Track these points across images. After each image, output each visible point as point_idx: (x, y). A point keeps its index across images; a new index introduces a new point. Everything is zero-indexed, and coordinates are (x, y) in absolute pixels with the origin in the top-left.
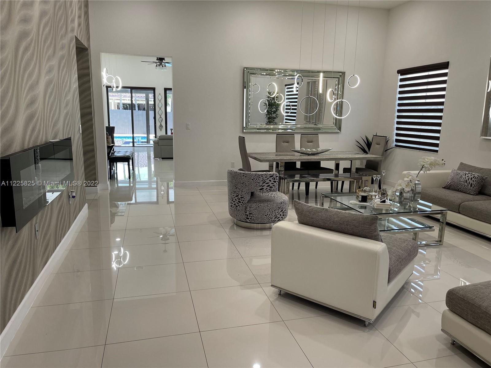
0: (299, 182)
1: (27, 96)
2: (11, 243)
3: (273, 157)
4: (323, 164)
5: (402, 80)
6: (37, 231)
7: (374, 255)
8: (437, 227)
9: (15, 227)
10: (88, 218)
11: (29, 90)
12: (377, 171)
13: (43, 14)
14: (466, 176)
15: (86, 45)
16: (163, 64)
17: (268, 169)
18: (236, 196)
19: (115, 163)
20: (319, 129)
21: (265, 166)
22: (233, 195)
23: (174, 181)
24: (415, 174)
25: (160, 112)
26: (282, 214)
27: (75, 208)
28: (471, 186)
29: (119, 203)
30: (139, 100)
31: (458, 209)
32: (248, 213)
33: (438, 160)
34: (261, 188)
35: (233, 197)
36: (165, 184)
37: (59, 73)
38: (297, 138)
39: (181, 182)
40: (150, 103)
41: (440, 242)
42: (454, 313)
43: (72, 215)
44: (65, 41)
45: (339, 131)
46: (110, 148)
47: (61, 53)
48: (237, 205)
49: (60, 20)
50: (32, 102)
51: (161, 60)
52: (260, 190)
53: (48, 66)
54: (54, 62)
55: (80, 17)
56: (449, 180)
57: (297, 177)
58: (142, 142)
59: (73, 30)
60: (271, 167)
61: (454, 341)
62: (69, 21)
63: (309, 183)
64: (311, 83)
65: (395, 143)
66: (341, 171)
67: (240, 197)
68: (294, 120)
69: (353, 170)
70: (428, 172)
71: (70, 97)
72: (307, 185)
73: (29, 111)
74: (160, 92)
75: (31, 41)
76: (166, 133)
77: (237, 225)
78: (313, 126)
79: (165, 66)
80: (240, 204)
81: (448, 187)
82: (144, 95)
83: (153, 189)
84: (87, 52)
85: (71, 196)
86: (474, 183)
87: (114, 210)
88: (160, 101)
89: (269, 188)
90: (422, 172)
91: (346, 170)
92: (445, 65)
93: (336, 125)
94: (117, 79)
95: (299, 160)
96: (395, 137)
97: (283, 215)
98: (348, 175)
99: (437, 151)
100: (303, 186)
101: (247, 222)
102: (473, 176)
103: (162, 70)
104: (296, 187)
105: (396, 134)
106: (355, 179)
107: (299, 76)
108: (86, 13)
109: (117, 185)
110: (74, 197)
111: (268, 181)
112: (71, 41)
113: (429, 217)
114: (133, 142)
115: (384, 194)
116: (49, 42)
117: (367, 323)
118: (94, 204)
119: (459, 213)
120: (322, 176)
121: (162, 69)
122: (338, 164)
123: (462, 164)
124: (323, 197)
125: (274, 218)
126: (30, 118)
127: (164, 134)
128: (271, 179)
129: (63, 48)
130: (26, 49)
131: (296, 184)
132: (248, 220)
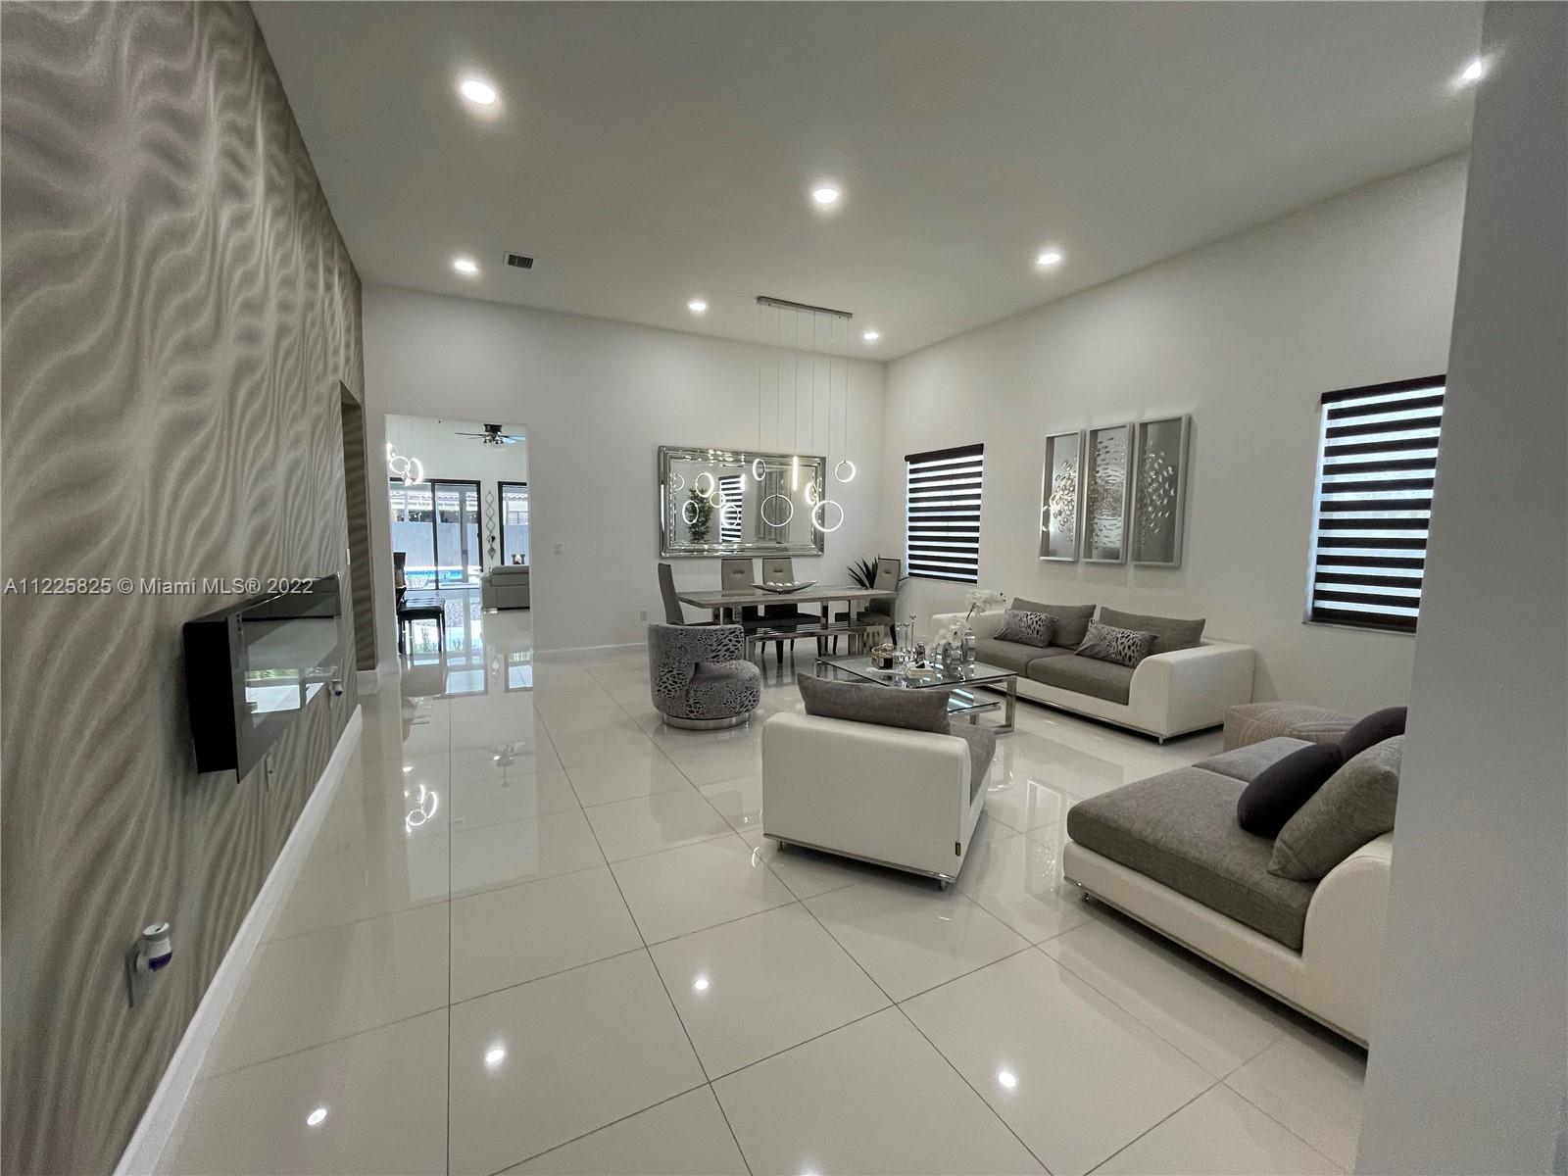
0: (763, 639)
1: (251, 492)
2: (214, 808)
3: (718, 599)
4: (802, 609)
5: (912, 471)
6: (271, 772)
7: (952, 760)
8: (1003, 703)
9: (235, 770)
10: (363, 733)
11: (256, 480)
12: (889, 616)
13: (283, 331)
14: (1029, 618)
15: (358, 400)
16: (497, 438)
17: (711, 620)
18: (669, 672)
19: (406, 622)
20: (786, 549)
21: (706, 615)
22: (662, 669)
23: (532, 650)
24: (963, 618)
25: (491, 524)
26: (752, 699)
27: (339, 717)
28: (1038, 634)
29: (416, 699)
30: (441, 505)
31: (1027, 672)
32: (691, 702)
33: (995, 594)
34: (714, 654)
35: (663, 674)
36: (501, 657)
37: (311, 450)
38: (758, 565)
39: (550, 651)
40: (469, 509)
41: (1009, 725)
42: (1085, 847)
43: (334, 728)
44: (323, 388)
45: (820, 553)
46: (400, 593)
47: (315, 410)
48: (670, 687)
49: (315, 345)
50: (262, 504)
51: (494, 429)
52: (714, 657)
53: (292, 432)
54: (303, 426)
55: (347, 346)
56: (1002, 627)
57: (761, 631)
58: (451, 581)
59: (336, 369)
60: (716, 616)
61: (1087, 894)
62: (330, 353)
63: (782, 642)
64: (774, 475)
65: (908, 571)
66: (831, 619)
67: (675, 672)
68: (738, 536)
69: (853, 616)
70: (982, 614)
71: (330, 494)
72: (780, 646)
73: (256, 522)
74: (489, 488)
75: (262, 379)
76: (503, 563)
77: (668, 725)
78: (774, 544)
79: (502, 442)
80: (676, 686)
81: (1002, 637)
82: (457, 495)
83: (478, 667)
84: (358, 413)
85: (333, 692)
86: (1042, 629)
87: (406, 713)
88: (490, 505)
89: (728, 654)
90: (973, 614)
91: (840, 617)
92: (978, 449)
93: (815, 543)
94: (412, 463)
95: (762, 602)
96: (909, 561)
97: (754, 701)
98: (845, 624)
99: (975, 581)
100: (771, 648)
101: (689, 719)
102: (1038, 618)
103: (496, 450)
104: (758, 650)
105: (910, 555)
106: (856, 631)
107: (759, 463)
108: (359, 341)
109: (412, 663)
110: (339, 693)
111: (726, 641)
112: (333, 389)
113: (985, 688)
114: (437, 581)
115: (921, 653)
116: (294, 386)
117: (943, 884)
118: (371, 705)
119: (1027, 678)
120: (801, 628)
121: (495, 447)
122: (827, 607)
123: (1016, 600)
124: (818, 664)
125: (738, 707)
126: (260, 533)
127: (499, 564)
128: (731, 637)
129: (319, 400)
130: (252, 395)
131: (759, 644)
132: (692, 715)
